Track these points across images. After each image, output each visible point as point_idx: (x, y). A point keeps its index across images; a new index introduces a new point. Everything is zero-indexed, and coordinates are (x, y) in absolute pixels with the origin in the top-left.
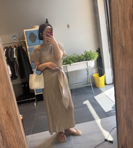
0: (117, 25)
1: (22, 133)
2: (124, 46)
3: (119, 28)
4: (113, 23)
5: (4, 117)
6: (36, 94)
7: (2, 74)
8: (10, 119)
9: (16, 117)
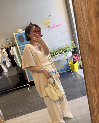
0: (83, 25)
2: (91, 45)
3: (85, 28)
6: (29, 81)
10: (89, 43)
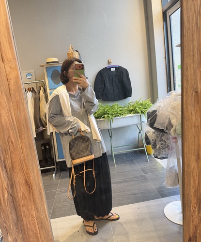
0: (191, 61)
1: (45, 212)
2: (199, 92)
3: (193, 66)
4: (185, 57)
5: (21, 187)
6: (58, 160)
7: (22, 126)
8: (29, 191)
9: (37, 188)
10: (197, 89)
